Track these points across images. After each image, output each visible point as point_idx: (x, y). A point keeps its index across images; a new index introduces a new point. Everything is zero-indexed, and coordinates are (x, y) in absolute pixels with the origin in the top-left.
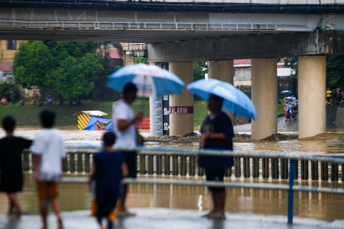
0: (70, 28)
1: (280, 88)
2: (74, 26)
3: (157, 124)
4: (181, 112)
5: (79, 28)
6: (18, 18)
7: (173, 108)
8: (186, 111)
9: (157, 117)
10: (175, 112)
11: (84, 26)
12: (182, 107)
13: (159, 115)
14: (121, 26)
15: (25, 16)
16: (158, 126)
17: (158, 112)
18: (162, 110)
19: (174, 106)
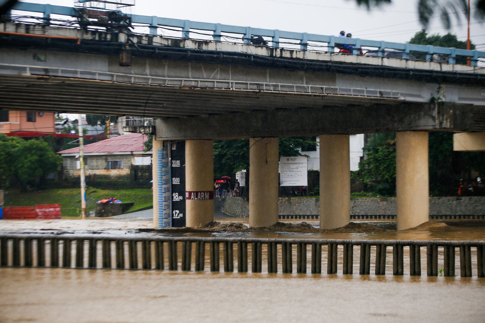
0: (206, 88)
1: (139, 178)
2: (210, 85)
3: (164, 212)
4: (202, 197)
5: (215, 88)
6: (152, 74)
7: (193, 193)
8: (207, 196)
9: (164, 203)
10: (196, 198)
11: (220, 85)
12: (204, 192)
13: (167, 201)
14: (255, 87)
15: (159, 72)
16: (166, 213)
17: (166, 198)
18: (171, 195)
19: (194, 191)
